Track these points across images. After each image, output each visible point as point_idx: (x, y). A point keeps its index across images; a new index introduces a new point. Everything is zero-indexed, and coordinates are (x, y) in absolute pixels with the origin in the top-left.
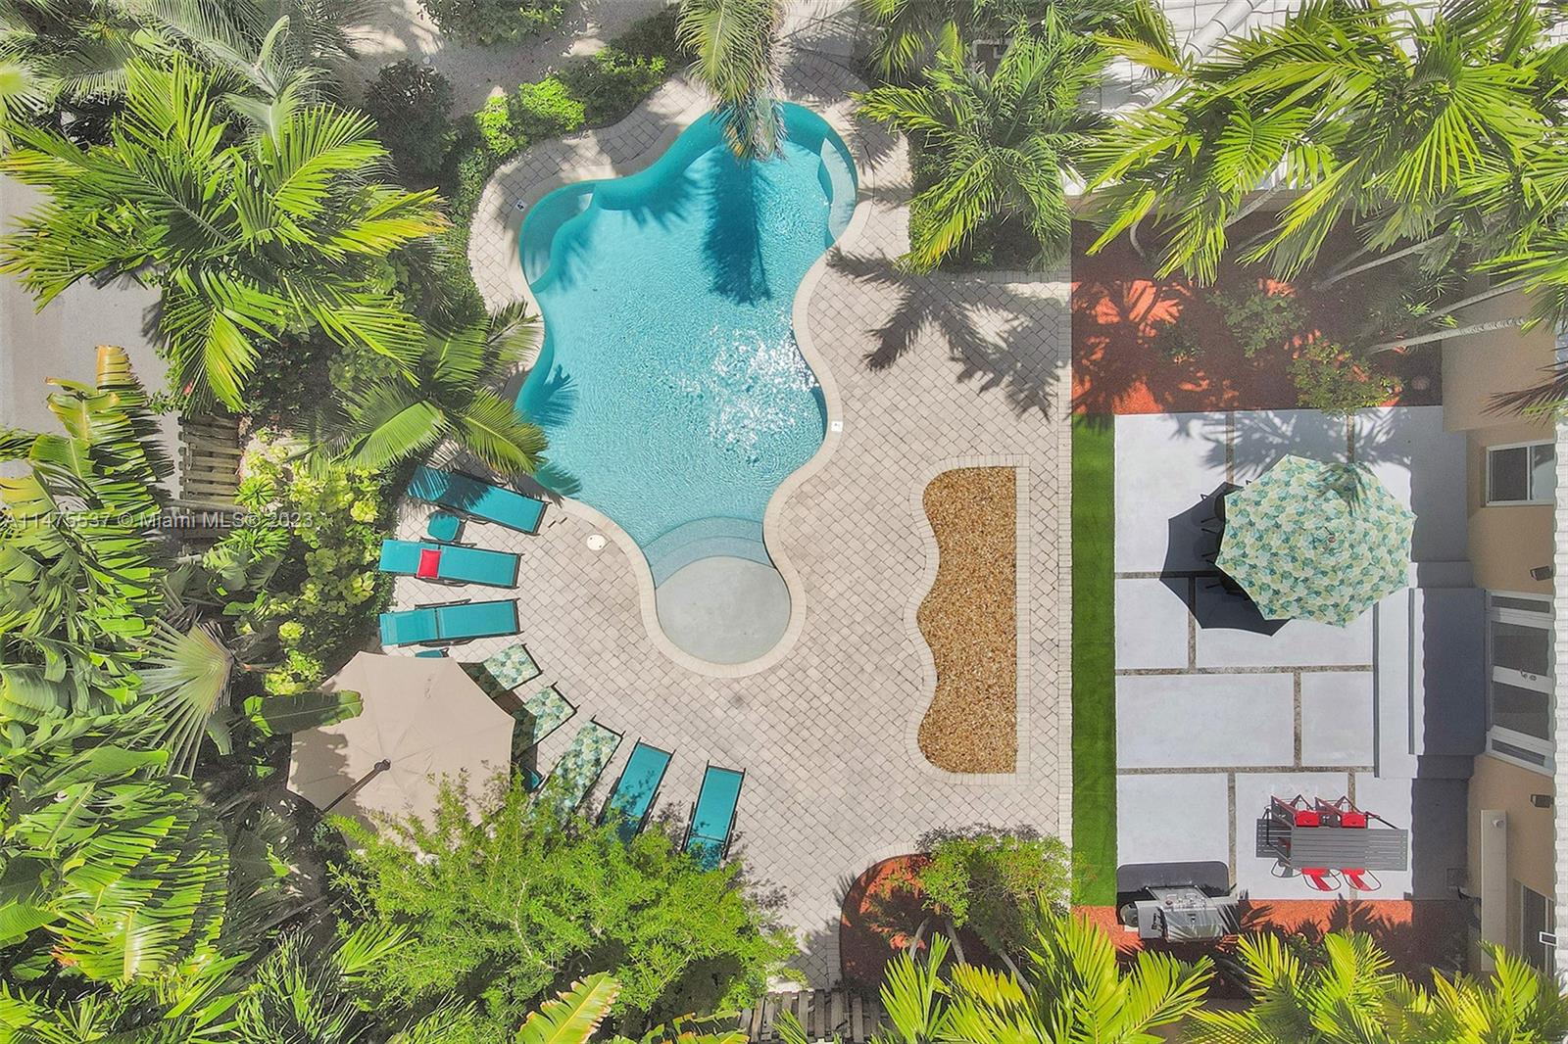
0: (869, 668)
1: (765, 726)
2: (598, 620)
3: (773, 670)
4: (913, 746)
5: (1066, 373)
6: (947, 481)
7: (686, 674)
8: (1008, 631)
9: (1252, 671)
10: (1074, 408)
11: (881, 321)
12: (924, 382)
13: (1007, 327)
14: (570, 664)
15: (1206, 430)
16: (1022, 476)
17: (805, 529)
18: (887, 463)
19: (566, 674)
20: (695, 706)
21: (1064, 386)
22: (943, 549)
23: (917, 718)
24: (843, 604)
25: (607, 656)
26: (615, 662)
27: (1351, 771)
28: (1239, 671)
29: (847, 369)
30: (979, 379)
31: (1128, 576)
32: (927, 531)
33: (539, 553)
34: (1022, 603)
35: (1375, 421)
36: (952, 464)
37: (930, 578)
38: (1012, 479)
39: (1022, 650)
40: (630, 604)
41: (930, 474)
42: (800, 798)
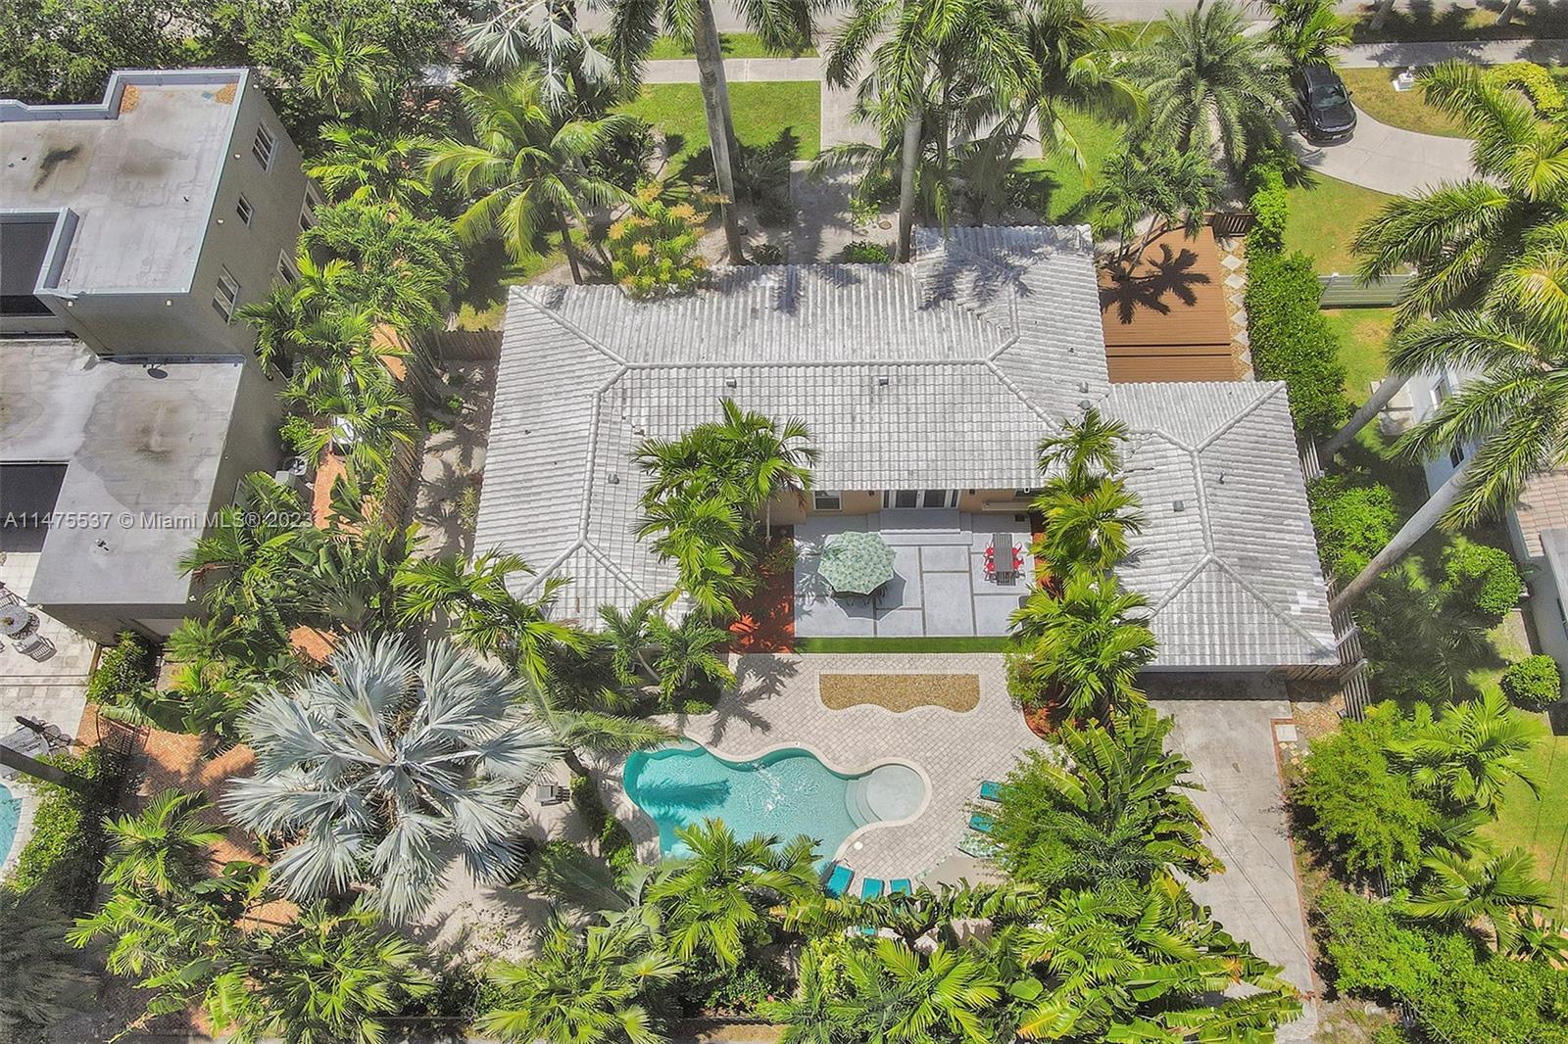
0: (925, 732)
1: (958, 775)
2: (901, 845)
3: (927, 771)
4: (965, 714)
5: (777, 656)
6: (827, 701)
7: (930, 807)
8: (906, 678)
9: (922, 587)
10: (795, 652)
11: (746, 726)
12: (776, 709)
13: (753, 677)
14: (926, 857)
15: (808, 603)
16: (823, 672)
17: (851, 757)
18: (817, 724)
19: (932, 860)
20: (948, 803)
21: (784, 656)
22: (863, 702)
23: (951, 713)
24: (891, 742)
25: (921, 841)
26: (925, 838)
27: (970, 554)
28: (923, 592)
29: (767, 740)
30: (779, 687)
31: (876, 633)
32: (853, 709)
33: (864, 871)
34: (890, 672)
35: (803, 547)
36: (818, 699)
37: (877, 708)
38: (826, 676)
39: (915, 672)
40: (891, 831)
41: (824, 708)
42: (996, 760)
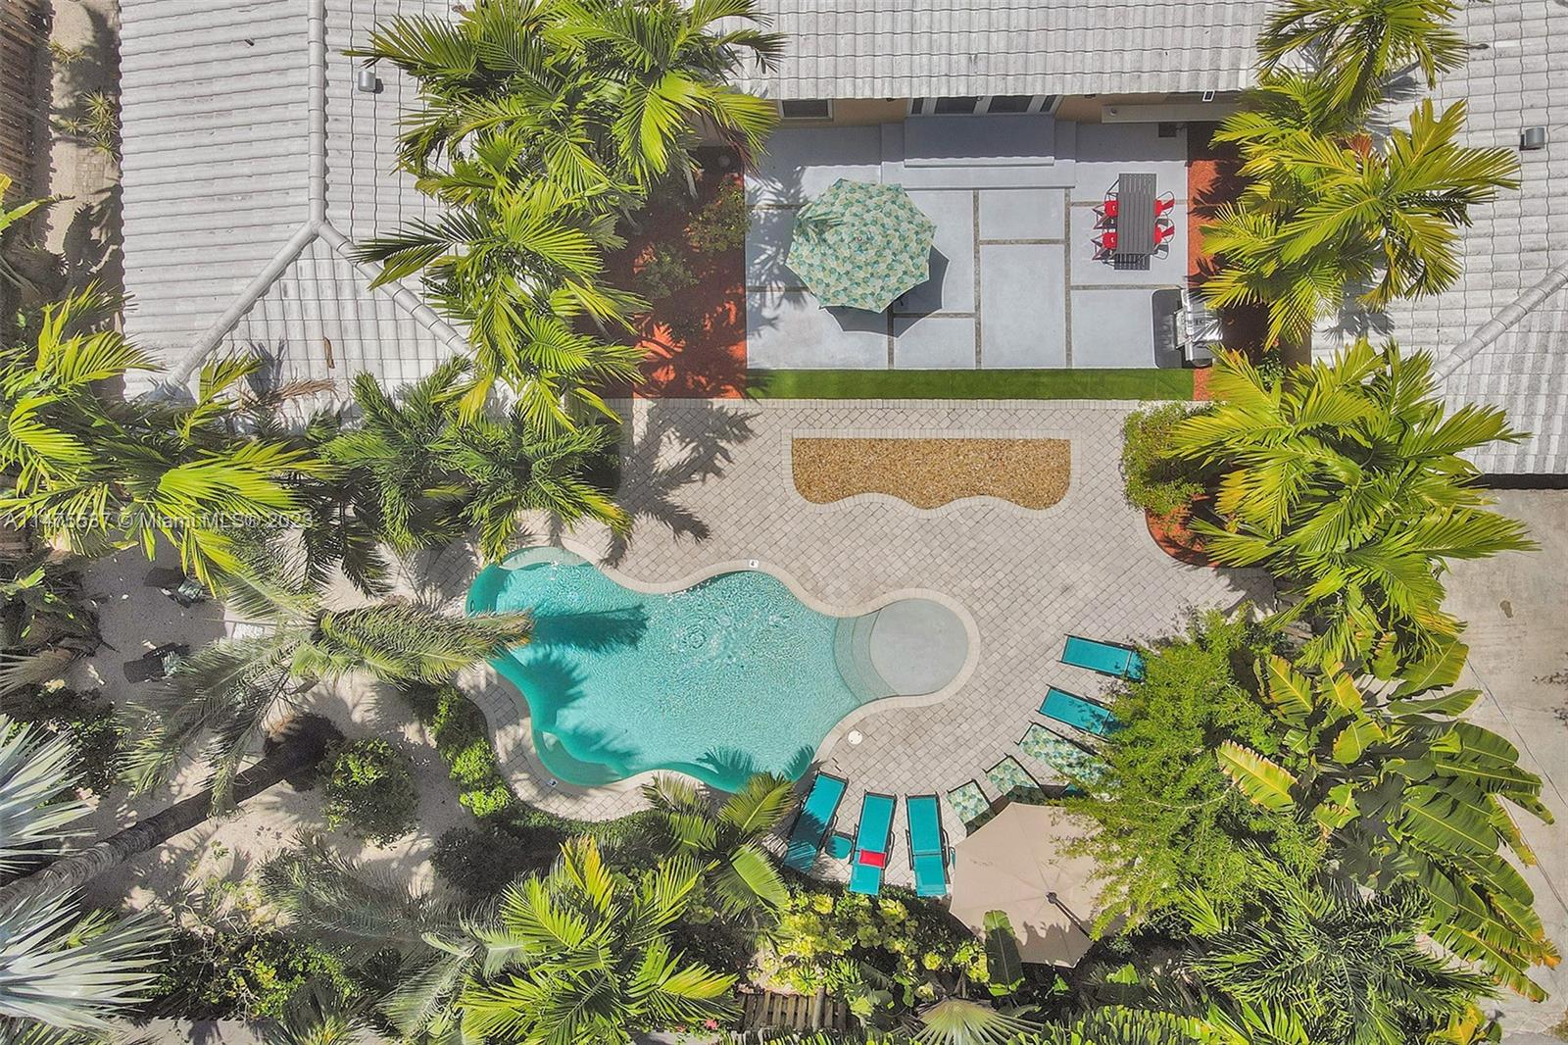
0: (972, 544)
1: (1025, 619)
2: (926, 738)
3: (974, 613)
4: (1043, 514)
5: (717, 403)
6: (805, 487)
7: (976, 675)
8: (941, 445)
9: (977, 273)
10: (747, 396)
11: (665, 530)
12: (715, 502)
13: (676, 442)
14: (966, 758)
15: (771, 303)
16: (800, 434)
17: (845, 588)
18: (787, 529)
19: (975, 762)
20: (1006, 669)
21: (731, 404)
22: (865, 490)
23: (1019, 511)
24: (914, 562)
25: (959, 732)
26: (965, 726)
27: (1069, 205)
28: (978, 283)
29: (704, 555)
30: (720, 462)
31: (891, 360)
32: (849, 502)
33: (864, 779)
34: (916, 434)
35: (761, 192)
36: (789, 483)
37: (891, 500)
38: (803, 441)
39: (958, 435)
40: (912, 715)
41: (797, 498)
42: (1092, 595)
